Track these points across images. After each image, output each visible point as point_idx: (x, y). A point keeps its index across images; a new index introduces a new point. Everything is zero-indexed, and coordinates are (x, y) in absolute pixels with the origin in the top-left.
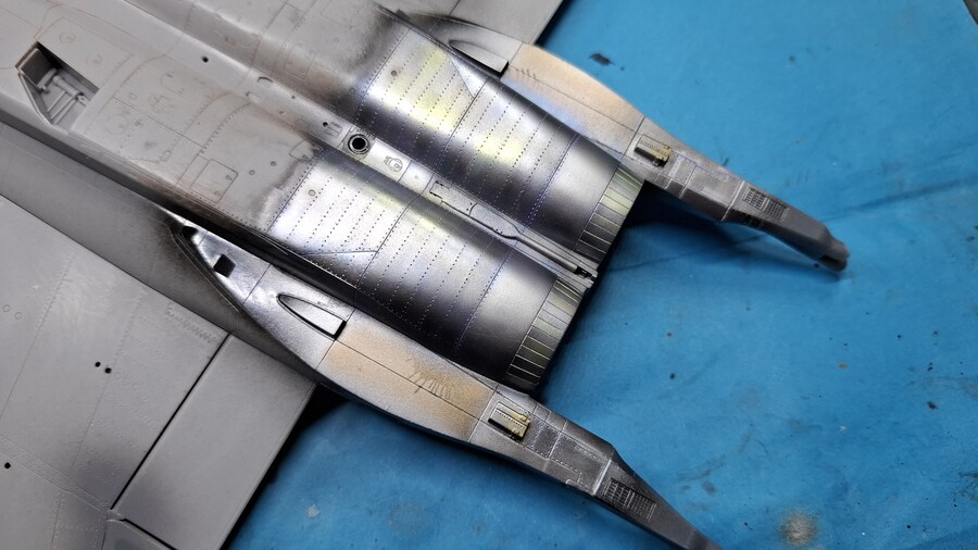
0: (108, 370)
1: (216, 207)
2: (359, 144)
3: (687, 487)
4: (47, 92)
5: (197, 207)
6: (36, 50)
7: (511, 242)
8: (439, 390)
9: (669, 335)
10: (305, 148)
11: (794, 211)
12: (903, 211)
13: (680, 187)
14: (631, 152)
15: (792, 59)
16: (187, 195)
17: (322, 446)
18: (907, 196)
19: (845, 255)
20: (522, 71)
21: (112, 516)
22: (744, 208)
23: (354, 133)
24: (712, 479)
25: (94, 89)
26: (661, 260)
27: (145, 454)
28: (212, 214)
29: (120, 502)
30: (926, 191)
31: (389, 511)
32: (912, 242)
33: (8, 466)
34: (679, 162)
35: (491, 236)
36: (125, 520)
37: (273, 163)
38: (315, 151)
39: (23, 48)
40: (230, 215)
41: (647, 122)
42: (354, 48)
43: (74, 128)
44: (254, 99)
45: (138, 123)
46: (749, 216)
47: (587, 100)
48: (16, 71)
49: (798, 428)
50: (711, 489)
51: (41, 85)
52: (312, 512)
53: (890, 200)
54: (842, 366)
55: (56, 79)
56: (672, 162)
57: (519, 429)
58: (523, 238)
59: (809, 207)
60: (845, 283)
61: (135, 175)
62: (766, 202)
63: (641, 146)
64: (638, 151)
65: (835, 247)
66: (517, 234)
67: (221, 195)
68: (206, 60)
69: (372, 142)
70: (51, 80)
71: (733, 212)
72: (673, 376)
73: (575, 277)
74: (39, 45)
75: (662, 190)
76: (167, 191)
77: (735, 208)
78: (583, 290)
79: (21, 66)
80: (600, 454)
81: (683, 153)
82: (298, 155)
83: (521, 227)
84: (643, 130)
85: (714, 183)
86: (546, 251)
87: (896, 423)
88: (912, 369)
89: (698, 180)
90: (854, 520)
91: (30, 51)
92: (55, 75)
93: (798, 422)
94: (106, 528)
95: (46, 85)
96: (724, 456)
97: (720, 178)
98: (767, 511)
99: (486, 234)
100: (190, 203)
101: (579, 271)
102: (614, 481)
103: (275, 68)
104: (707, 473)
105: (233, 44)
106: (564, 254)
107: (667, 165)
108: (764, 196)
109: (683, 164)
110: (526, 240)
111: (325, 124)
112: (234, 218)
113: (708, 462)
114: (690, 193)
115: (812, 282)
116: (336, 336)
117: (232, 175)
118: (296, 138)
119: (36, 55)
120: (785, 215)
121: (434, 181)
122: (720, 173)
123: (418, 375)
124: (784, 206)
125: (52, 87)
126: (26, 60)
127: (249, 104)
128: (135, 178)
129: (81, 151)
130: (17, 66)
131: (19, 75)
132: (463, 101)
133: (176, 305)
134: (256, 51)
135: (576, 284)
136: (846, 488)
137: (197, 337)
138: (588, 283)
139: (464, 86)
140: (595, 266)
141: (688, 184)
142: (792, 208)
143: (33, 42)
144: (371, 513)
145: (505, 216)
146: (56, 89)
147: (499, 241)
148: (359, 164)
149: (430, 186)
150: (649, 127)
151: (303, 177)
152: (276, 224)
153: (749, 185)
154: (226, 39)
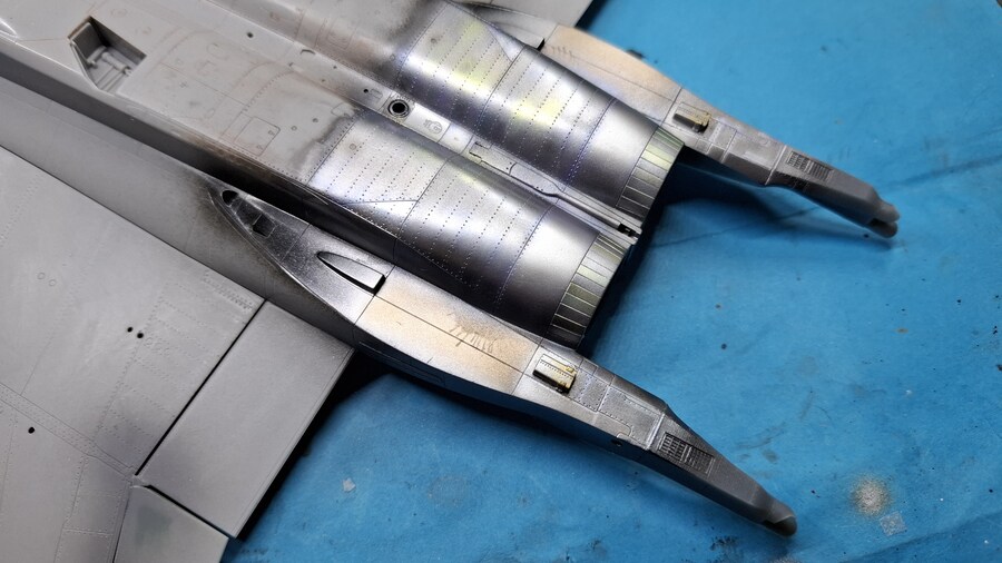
0: (140, 336)
1: (258, 160)
2: (400, 108)
3: (746, 456)
4: (95, 67)
5: (239, 160)
6: (88, 24)
7: (553, 200)
8: (481, 344)
9: (718, 306)
10: (347, 108)
11: (839, 173)
12: (949, 184)
13: (721, 153)
14: (670, 119)
15: (824, 49)
16: (229, 149)
17: (358, 419)
18: (952, 170)
19: (894, 216)
20: (559, 49)
21: (136, 482)
22: (789, 170)
23: (395, 98)
24: (772, 446)
25: (142, 56)
26: (705, 236)
27: (174, 419)
28: (254, 167)
29: (146, 468)
30: (971, 165)
31: (428, 484)
32: (962, 211)
33: (31, 430)
34: (718, 129)
35: (531, 193)
36: (150, 487)
37: (315, 120)
38: (356, 111)
39: (76, 20)
40: (271, 167)
41: (685, 92)
42: (394, 19)
43: (120, 92)
44: (297, 69)
45: (184, 85)
46: (794, 178)
47: (623, 74)
48: (68, 41)
49: (860, 393)
50: (772, 457)
51: (90, 60)
52: (348, 485)
53: (936, 174)
54: (902, 330)
55: (105, 55)
56: (712, 129)
57: (566, 381)
58: (564, 195)
59: (854, 170)
60: (897, 251)
61: (177, 131)
62: (809, 165)
63: (680, 113)
64: (677, 118)
65: (884, 208)
66: (557, 192)
67: (263, 149)
68: (250, 35)
69: (411, 106)
70: (100, 57)
71: (777, 174)
72: (724, 347)
73: (619, 234)
74: (92, 20)
75: (704, 155)
76: (209, 146)
77: (780, 170)
78: (627, 246)
79: (75, 36)
80: (653, 409)
81: (723, 120)
82: (339, 113)
83: (561, 185)
84: (680, 99)
85: (756, 147)
86: (588, 208)
87: (964, 387)
88: (976, 333)
89: (740, 145)
90: (930, 485)
91: (83, 24)
92: (106, 51)
93: (860, 387)
94: (129, 494)
95: (96, 60)
96: (784, 424)
97: (762, 143)
98: (835, 477)
99: (527, 191)
100: (232, 157)
101: (622, 228)
102: (668, 435)
103: (318, 40)
104: (768, 441)
105: (278, 19)
106: (606, 212)
107: (707, 131)
108: (807, 159)
109: (723, 130)
110: (567, 197)
111: (366, 91)
112: (275, 169)
113: (768, 430)
114: (731, 158)
115: (863, 251)
116: (375, 291)
117: (274, 130)
118: (336, 100)
119: (88, 29)
120: (830, 175)
121: (473, 142)
122: (761, 138)
123: (460, 329)
124: (829, 169)
125: (100, 63)
126: (78, 33)
127: (292, 72)
128: (178, 135)
129: (126, 112)
130: (69, 37)
131: (71, 45)
132: (501, 65)
133: (212, 272)
134: (300, 25)
135: (619, 241)
136: (918, 453)
137: (233, 303)
138: (633, 241)
139: (503, 52)
140: (639, 223)
141: (730, 149)
142: (837, 170)
143: (86, 16)
144: (409, 486)
145: (545, 175)
146: (105, 64)
147: (540, 198)
148: (398, 125)
149: (469, 147)
150: (686, 95)
151: (344, 133)
152: (317, 175)
153: (791, 150)
154: (271, 16)
